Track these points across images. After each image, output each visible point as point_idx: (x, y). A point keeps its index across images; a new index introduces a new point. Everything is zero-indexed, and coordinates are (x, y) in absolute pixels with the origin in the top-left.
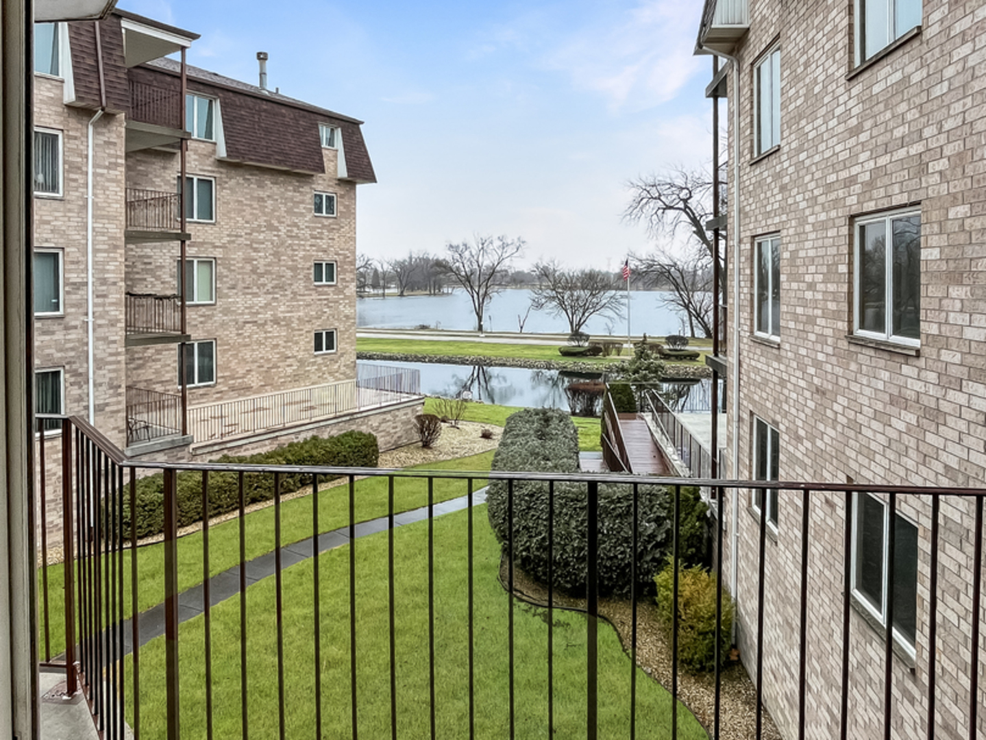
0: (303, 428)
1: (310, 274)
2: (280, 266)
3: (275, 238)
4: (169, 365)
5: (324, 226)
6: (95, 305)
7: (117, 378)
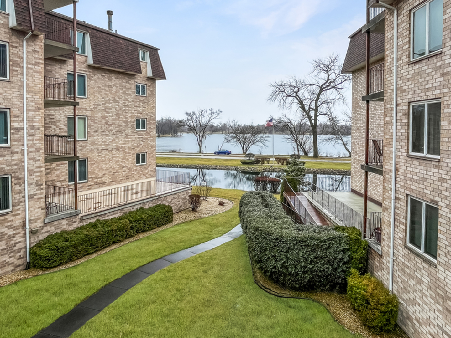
0: (136, 203)
1: (134, 125)
2: (119, 121)
3: (117, 106)
4: (64, 172)
5: (141, 101)
6: (28, 140)
7: (40, 180)
